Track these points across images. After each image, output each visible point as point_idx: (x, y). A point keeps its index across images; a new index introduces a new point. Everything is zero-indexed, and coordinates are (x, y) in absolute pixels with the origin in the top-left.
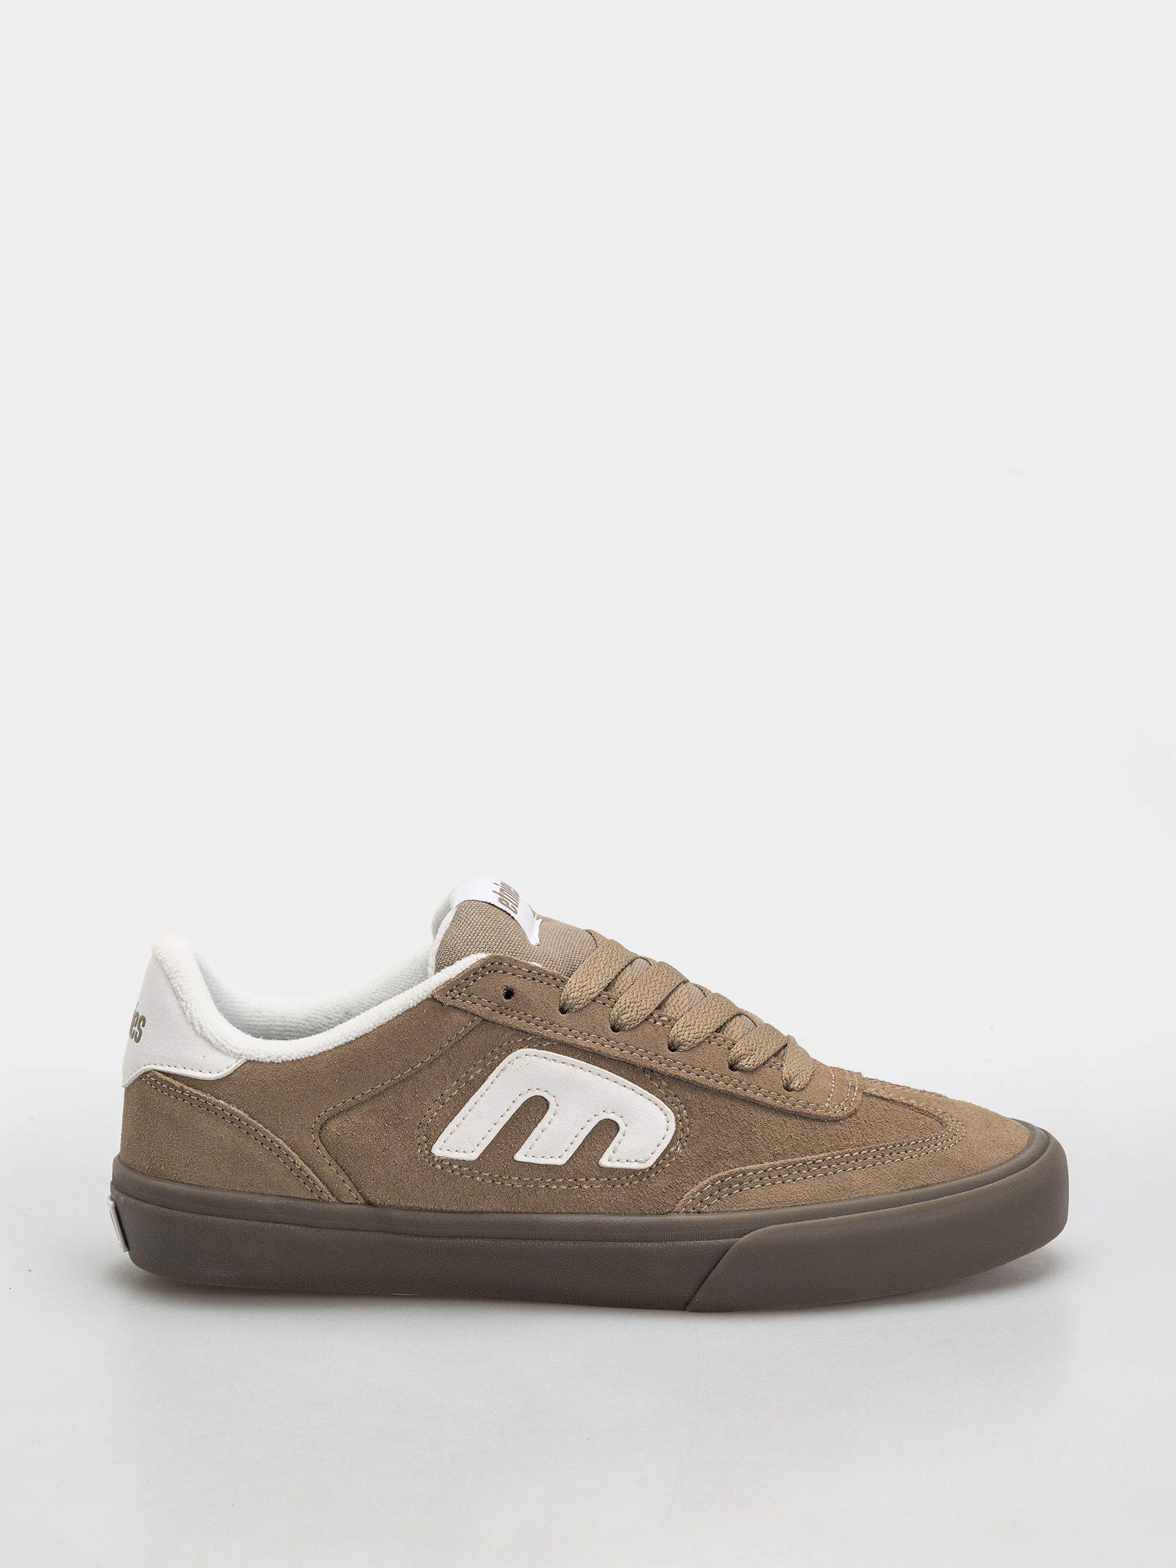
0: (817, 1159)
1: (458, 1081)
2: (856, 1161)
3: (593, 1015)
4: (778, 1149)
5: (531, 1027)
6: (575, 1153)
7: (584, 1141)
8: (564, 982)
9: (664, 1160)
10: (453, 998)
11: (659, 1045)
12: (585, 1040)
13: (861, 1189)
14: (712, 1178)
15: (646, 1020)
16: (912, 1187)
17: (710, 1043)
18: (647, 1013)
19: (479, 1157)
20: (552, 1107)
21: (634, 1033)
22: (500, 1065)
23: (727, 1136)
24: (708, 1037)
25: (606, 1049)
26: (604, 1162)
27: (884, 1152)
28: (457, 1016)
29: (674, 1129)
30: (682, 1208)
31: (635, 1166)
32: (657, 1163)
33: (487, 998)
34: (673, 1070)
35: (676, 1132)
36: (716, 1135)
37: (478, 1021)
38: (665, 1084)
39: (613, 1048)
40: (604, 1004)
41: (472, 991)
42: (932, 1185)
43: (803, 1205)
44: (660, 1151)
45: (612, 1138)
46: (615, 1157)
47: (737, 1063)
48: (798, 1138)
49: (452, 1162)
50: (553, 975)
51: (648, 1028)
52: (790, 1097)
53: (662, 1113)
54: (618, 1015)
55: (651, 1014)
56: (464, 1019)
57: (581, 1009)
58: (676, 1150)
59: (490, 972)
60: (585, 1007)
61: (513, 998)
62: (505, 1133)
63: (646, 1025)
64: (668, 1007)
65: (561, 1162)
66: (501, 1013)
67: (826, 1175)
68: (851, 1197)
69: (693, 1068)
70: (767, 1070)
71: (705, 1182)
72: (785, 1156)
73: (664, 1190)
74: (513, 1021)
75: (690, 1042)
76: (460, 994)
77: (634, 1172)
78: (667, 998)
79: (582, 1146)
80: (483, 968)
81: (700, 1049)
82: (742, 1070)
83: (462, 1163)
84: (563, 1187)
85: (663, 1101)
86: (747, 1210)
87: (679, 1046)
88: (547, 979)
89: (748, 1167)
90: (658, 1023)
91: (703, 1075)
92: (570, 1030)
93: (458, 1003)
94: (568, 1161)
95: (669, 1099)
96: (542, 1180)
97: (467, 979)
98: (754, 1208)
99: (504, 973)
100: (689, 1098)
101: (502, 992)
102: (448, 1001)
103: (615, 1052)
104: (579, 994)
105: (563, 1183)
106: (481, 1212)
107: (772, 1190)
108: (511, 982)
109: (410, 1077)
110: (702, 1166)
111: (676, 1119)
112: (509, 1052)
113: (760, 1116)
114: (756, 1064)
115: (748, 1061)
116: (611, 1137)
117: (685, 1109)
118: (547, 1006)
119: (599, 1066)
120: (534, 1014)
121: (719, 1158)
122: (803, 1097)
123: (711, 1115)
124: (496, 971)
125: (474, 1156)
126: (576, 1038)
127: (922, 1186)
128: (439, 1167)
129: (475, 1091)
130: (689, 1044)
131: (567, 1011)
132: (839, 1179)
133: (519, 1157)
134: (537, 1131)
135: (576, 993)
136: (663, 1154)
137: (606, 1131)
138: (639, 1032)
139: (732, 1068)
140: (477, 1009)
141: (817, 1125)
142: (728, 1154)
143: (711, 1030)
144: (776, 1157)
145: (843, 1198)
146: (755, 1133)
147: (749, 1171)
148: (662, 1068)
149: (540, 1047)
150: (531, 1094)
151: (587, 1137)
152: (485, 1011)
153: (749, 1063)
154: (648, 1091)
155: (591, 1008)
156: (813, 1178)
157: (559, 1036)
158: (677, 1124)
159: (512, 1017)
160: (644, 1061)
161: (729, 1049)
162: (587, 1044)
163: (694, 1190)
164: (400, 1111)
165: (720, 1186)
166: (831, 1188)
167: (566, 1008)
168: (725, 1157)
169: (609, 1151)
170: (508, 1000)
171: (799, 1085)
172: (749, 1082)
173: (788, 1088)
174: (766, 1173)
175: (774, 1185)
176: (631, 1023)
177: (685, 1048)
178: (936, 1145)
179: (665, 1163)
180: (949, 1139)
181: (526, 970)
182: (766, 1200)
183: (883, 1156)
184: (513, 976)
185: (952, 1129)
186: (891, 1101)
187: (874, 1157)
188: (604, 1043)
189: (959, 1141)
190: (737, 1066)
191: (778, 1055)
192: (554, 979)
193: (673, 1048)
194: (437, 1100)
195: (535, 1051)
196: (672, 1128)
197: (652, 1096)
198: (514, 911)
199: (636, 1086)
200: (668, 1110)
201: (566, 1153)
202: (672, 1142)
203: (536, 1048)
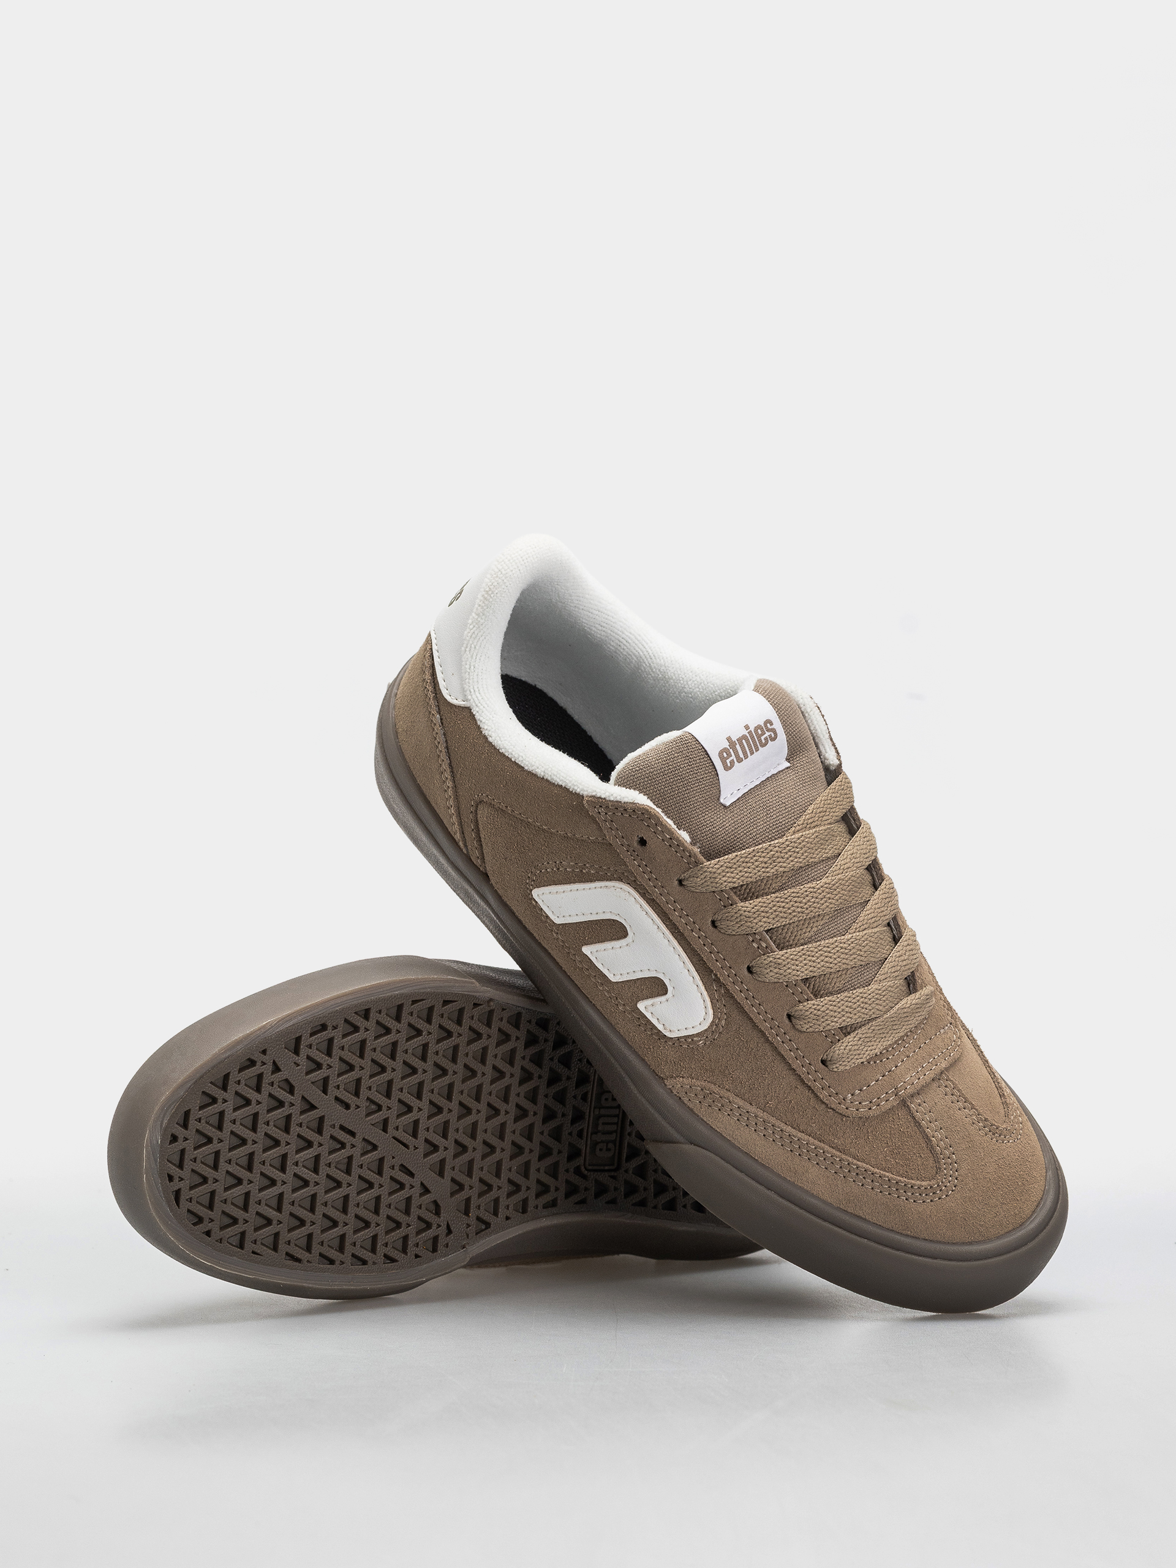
1: (575, 864)
2: (825, 1160)
3: (702, 901)
4: (772, 1104)
5: (643, 878)
6: (626, 981)
7: (637, 980)
8: (697, 863)
9: (685, 1041)
10: (599, 813)
11: (739, 961)
12: (681, 917)
14: (703, 1084)
15: (747, 935)
17: (787, 987)
18: (749, 931)
19: (561, 925)
20: (628, 939)
21: (727, 939)
22: (608, 881)
23: (741, 1063)
24: (788, 982)
25: (693, 935)
26: (641, 1006)
28: (594, 826)
29: (706, 1027)
30: (671, 1085)
31: (660, 1027)
32: (679, 1039)
33: (623, 834)
34: (735, 989)
35: (706, 1030)
36: (734, 1057)
37: (607, 842)
38: (722, 992)
39: (699, 938)
40: (720, 900)
41: (615, 819)
44: (684, 1033)
45: (658, 995)
46: (651, 1009)
47: (795, 1017)
48: (796, 1106)
49: (542, 911)
50: (690, 851)
51: (741, 943)
52: (819, 1072)
53: (704, 1009)
54: (723, 916)
55: (755, 933)
56: (597, 833)
57: (696, 893)
58: (698, 1042)
59: (638, 817)
60: (701, 892)
61: (643, 848)
62: (587, 925)
63: (742, 939)
65: (613, 979)
66: (627, 852)
67: (791, 1152)
69: (754, 997)
70: (819, 1038)
71: (697, 1082)
72: (773, 1114)
73: (669, 1061)
74: (632, 864)
75: (766, 976)
76: (606, 814)
77: (659, 1031)
79: (634, 981)
80: (634, 811)
81: (771, 987)
82: (794, 1026)
83: (548, 918)
84: (606, 994)
85: (712, 1003)
86: (712, 1128)
87: (756, 972)
88: (683, 853)
89: (736, 1099)
90: (754, 943)
91: (756, 1009)
92: (674, 902)
93: (600, 819)
94: (618, 982)
95: (718, 1005)
97: (617, 808)
98: (718, 1131)
99: (648, 825)
100: (733, 1016)
101: (636, 838)
102: (593, 812)
103: (698, 943)
104: (702, 881)
105: (607, 992)
107: (742, 1129)
108: (648, 835)
110: (707, 1071)
111: (713, 1022)
112: (620, 880)
113: (779, 1067)
114: (811, 1029)
115: (806, 1022)
116: (658, 993)
117: (725, 1020)
118: (667, 872)
120: (653, 870)
121: (724, 1076)
122: (830, 1079)
123: (741, 1040)
124: (644, 819)
125: (557, 921)
126: (675, 910)
128: (531, 905)
130: (765, 978)
131: (684, 886)
132: (798, 1163)
133: (586, 950)
134: (608, 945)
135: (699, 879)
136: (686, 1038)
137: (656, 987)
138: (731, 940)
139: (789, 1018)
140: (611, 834)
141: (820, 1109)
142: (732, 1077)
143: (797, 977)
146: (764, 1078)
147: (735, 1103)
148: (728, 981)
150: (618, 918)
152: (616, 841)
153: (805, 1024)
155: (706, 896)
156: (780, 1147)
157: (661, 900)
158: (711, 1026)
159: (633, 860)
160: (716, 966)
161: (799, 1003)
162: (680, 922)
165: (708, 1095)
167: (683, 883)
169: (650, 1002)
170: (639, 847)
171: (836, 1068)
172: (792, 1039)
173: (824, 1062)
174: (747, 1114)
175: (746, 1127)
176: (730, 931)
177: (760, 979)
178: (905, 1192)
179: (684, 1044)
180: (924, 1195)
181: (668, 836)
182: (731, 1133)
183: (849, 1171)
184: (654, 833)
185: (938, 1185)
186: (918, 1124)
187: (841, 1167)
188: (694, 930)
189: (931, 1201)
190: (794, 1020)
191: (846, 1031)
192: (690, 856)
193: (749, 969)
194: (556, 862)
195: (637, 896)
196: (705, 1026)
197: (705, 993)
198: (727, 768)
199: (697, 977)
200: (711, 1012)
201: (619, 976)
202: (698, 1035)
203: (640, 893)
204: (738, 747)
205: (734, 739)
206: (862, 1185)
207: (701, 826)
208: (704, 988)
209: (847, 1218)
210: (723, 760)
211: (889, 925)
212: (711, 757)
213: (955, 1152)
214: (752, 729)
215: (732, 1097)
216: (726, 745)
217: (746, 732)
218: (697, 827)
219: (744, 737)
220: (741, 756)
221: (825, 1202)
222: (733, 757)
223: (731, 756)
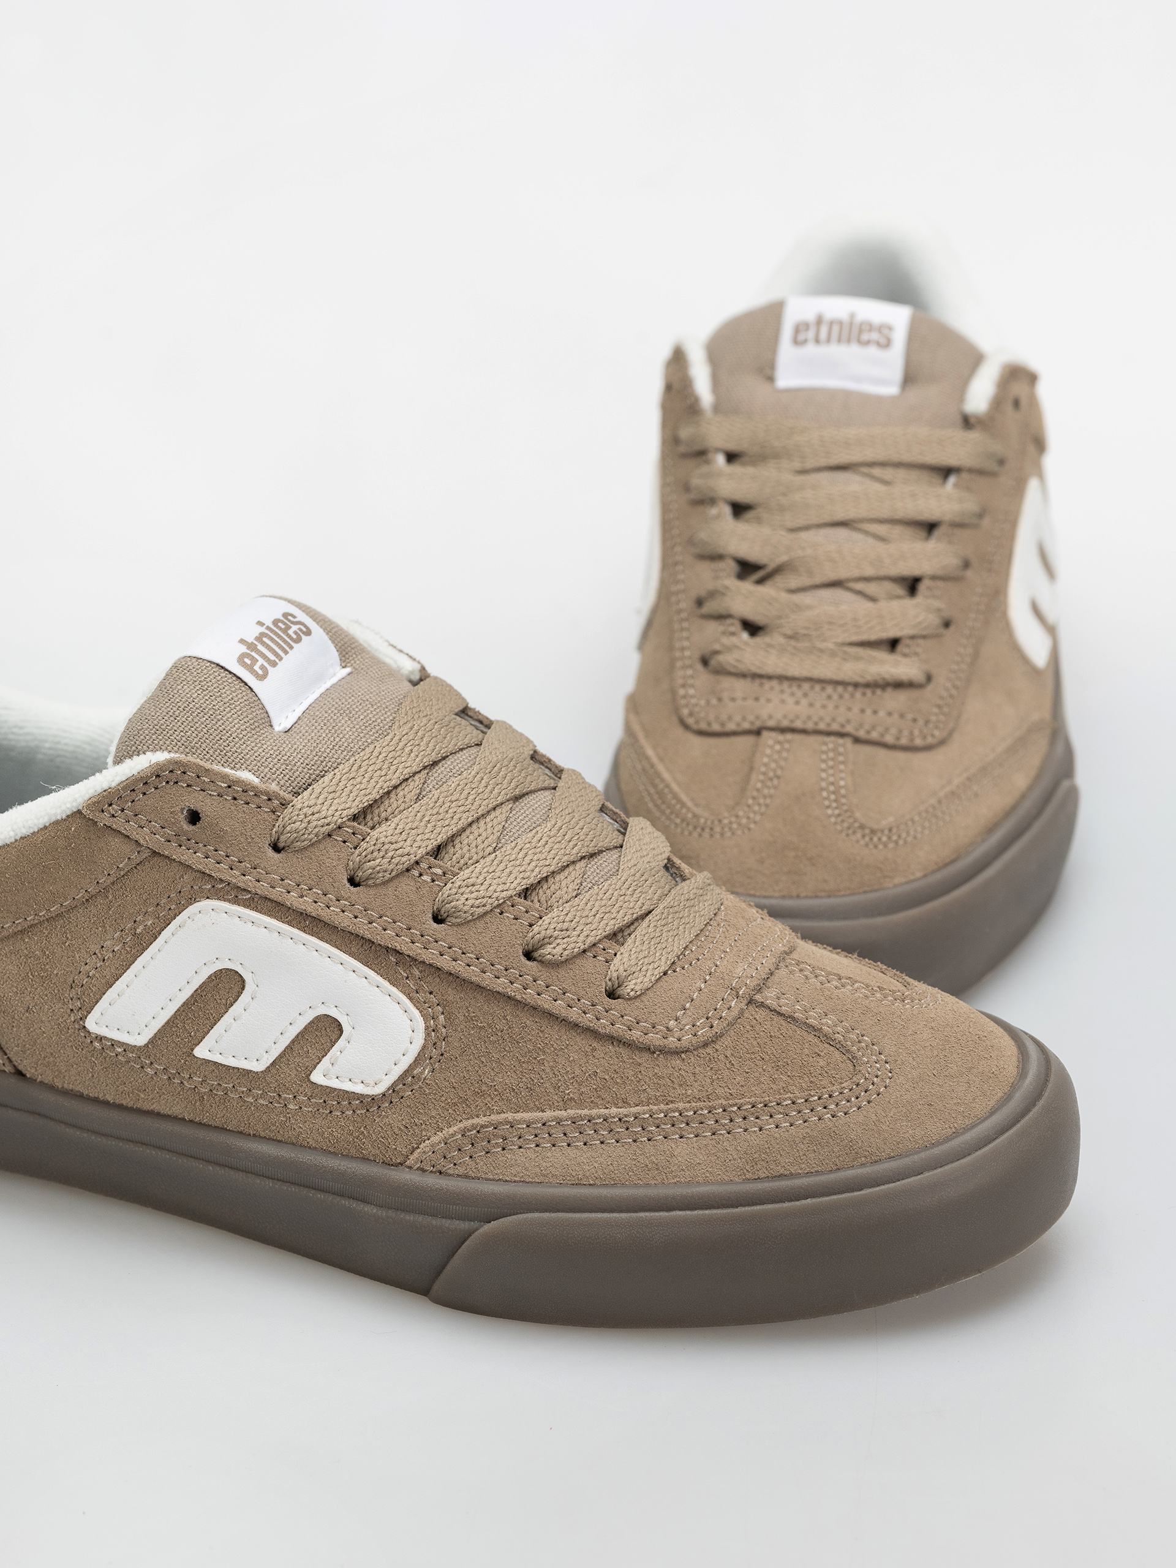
0: (626, 1116)
1: (122, 931)
2: (688, 1124)
3: (321, 858)
4: (572, 1091)
5: (222, 871)
6: (280, 1056)
7: (293, 1042)
8: (284, 804)
9: (404, 1085)
10: (113, 816)
11: (416, 913)
12: (302, 897)
13: (683, 1170)
14: (461, 1125)
15: (408, 870)
16: (764, 1175)
17: (501, 913)
18: (407, 861)
19: (149, 1042)
20: (250, 988)
21: (382, 891)
22: (177, 918)
23: (498, 1061)
24: (499, 905)
25: (333, 914)
26: (319, 1076)
27: (733, 1115)
28: (116, 842)
29: (421, 1042)
30: (416, 1163)
31: (359, 1089)
32: (393, 1088)
33: (159, 821)
34: (430, 956)
35: (424, 1047)
36: (483, 1059)
37: (146, 854)
38: (417, 973)
39: (343, 912)
40: (344, 842)
41: (138, 808)
42: (798, 1176)
43: (590, 1185)
44: (396, 1072)
45: (333, 1043)
46: (334, 1071)
47: (536, 950)
48: (607, 1077)
49: (114, 1043)
50: (267, 793)
51: (406, 886)
52: (611, 1009)
53: (405, 1017)
54: (360, 862)
55: (417, 863)
56: (127, 848)
57: (305, 848)
58: (422, 1073)
59: (168, 782)
60: (312, 845)
61: (198, 825)
62: (184, 1014)
63: (404, 880)
64: (458, 846)
65: (258, 1067)
66: (180, 846)
67: (635, 1141)
68: (666, 1182)
69: (463, 953)
70: (587, 963)
71: (451, 1130)
72: (581, 1105)
73: (396, 1130)
74: (196, 859)
75: (465, 912)
76: (123, 810)
77: (361, 1097)
78: (464, 830)
79: (290, 1048)
80: (158, 776)
81: (480, 924)
82: (541, 962)
83: (127, 1048)
84: (261, 1101)
85: (411, 999)
86: (506, 1181)
87: (448, 916)
88: (256, 800)
89: (519, 1116)
90: (425, 878)
91: (476, 966)
92: (282, 880)
93: (118, 824)
94: (269, 1067)
95: (421, 996)
96: (234, 1087)
97: (133, 790)
98: (517, 1179)
99: (188, 786)
100: (450, 998)
101: (182, 818)
102: (104, 819)
103: (345, 921)
104: (304, 825)
105: (262, 1097)
106: (158, 1115)
107: (549, 1154)
108: (195, 800)
109: (60, 915)
110: (455, 1104)
111: (427, 1028)
112: (192, 901)
113: (555, 1035)
114: (566, 953)
115: (554, 948)
116: (331, 1041)
117: (443, 1013)
118: (250, 840)
119: (319, 938)
120: (229, 851)
121: (483, 1094)
122: (632, 1011)
123: (481, 1028)
124: (177, 783)
125: (140, 1040)
126: (289, 892)
127: (781, 1176)
128: (97, 1044)
129: (144, 949)
130: (464, 915)
131: (283, 848)
132: (653, 1151)
133: (202, 1052)
134: (227, 1019)
135: (298, 823)
136: (402, 1078)
137: (324, 1033)
138: (390, 890)
139: (529, 955)
140: (144, 836)
141: (643, 1058)
142: (496, 1090)
143: (509, 893)
144: (566, 1103)
145: (653, 1182)
146: (541, 1063)
147: (519, 1122)
148: (416, 950)
149: (236, 901)
150: (219, 966)
151: (297, 1036)
152: (156, 842)
153: (555, 951)
154: (389, 981)
155: (321, 846)
156: (615, 1144)
157: (263, 888)
158: (428, 1035)
159: (195, 853)
160: (388, 938)
161: (531, 925)
162: (306, 904)
163: (435, 1139)
164: (48, 960)
165: (476, 1137)
166: (638, 1164)
167: (281, 845)
168: (490, 1095)
169: (326, 1061)
170: (192, 828)
171: (632, 990)
172: (550, 981)
173: (612, 994)
174: (545, 1128)
175: (553, 1148)
176: (380, 875)
177: (458, 920)
178: (825, 1108)
179: (405, 1091)
180: (853, 1099)
181: (223, 785)
182: (538, 1170)
183: (731, 1121)
184: (202, 792)
185: (866, 1079)
186: (790, 1018)
187: (717, 1121)
188: (331, 904)
189: (869, 1102)
190: (536, 955)
191: (617, 936)
192: (269, 800)
193: (438, 919)
194: (95, 954)
195: (226, 906)
196: (419, 1040)
197: (394, 990)
198: (262, 677)
199: (371, 973)
200: (417, 1013)
201: (266, 1056)
202: (417, 1062)
203: (229, 901)
204: (260, 647)
205: (250, 639)
206: (761, 1130)
207: (263, 760)
208: (388, 983)
209: (767, 1186)
210: (250, 669)
211: (603, 809)
212: (230, 669)
213: (864, 1032)
214: (269, 623)
215: (510, 1116)
216: (243, 649)
217: (263, 629)
218: (259, 764)
219: (262, 634)
220: (272, 657)
221: (722, 1183)
222: (261, 661)
223: (258, 661)
